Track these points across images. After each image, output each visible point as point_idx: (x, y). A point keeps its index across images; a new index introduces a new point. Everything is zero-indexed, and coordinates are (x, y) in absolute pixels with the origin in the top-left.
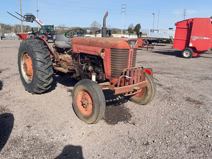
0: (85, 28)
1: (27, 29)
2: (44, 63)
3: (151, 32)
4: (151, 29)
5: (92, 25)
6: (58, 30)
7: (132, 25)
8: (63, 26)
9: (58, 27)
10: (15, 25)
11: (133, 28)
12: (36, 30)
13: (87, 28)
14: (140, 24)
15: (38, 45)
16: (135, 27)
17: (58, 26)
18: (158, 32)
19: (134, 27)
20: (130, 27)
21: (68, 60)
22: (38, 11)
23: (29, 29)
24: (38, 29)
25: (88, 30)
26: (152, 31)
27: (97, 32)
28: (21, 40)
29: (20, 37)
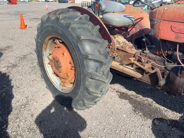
2: (101, 63)
15: (86, 26)
21: (129, 49)
28: (10, 5)
29: (9, 1)
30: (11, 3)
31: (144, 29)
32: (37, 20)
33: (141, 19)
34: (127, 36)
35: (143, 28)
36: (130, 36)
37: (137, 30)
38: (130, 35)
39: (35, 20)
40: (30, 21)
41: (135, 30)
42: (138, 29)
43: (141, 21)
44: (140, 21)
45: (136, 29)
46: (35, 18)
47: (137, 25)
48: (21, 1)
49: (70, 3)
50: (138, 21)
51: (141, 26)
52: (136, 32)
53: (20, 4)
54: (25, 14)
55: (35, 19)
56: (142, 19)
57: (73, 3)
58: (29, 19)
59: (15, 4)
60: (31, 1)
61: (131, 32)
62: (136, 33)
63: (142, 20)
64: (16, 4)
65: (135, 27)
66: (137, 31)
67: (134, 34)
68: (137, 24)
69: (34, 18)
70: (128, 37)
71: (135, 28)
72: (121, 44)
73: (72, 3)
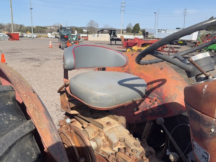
0: (81, 27)
1: (20, 28)
3: (158, 32)
4: (159, 29)
5: (89, 24)
6: (53, 29)
7: (130, 24)
8: (59, 25)
9: (53, 27)
10: (7, 24)
11: (132, 28)
12: (30, 29)
13: (83, 27)
14: (138, 24)
16: (134, 27)
17: (53, 25)
18: (166, 32)
19: (132, 26)
20: (128, 26)
22: (31, 9)
23: (22, 28)
24: (31, 28)
25: (84, 29)
26: (160, 31)
27: (100, 32)
28: (11, 41)
29: (10, 37)
30: (12, 39)
31: (170, 103)
32: (31, 60)
33: (161, 82)
34: (135, 111)
35: (167, 102)
36: (140, 113)
37: (154, 104)
38: (140, 111)
39: (28, 61)
40: (21, 61)
41: (151, 104)
42: (156, 102)
43: (161, 87)
44: (159, 86)
45: (152, 101)
46: (30, 57)
47: (153, 93)
48: (28, 37)
49: (83, 40)
50: (155, 85)
51: (162, 97)
52: (151, 107)
53: (22, 41)
54: (21, 52)
55: (30, 59)
56: (164, 83)
57: (87, 40)
58: (22, 59)
59: (17, 40)
60: (39, 37)
61: (142, 104)
62: (152, 109)
63: (164, 85)
64: (19, 40)
65: (149, 96)
66: (153, 106)
67: (148, 110)
68: (154, 91)
69: (28, 59)
70: (136, 113)
71: (149, 98)
72: (115, 146)
73: (85, 40)
